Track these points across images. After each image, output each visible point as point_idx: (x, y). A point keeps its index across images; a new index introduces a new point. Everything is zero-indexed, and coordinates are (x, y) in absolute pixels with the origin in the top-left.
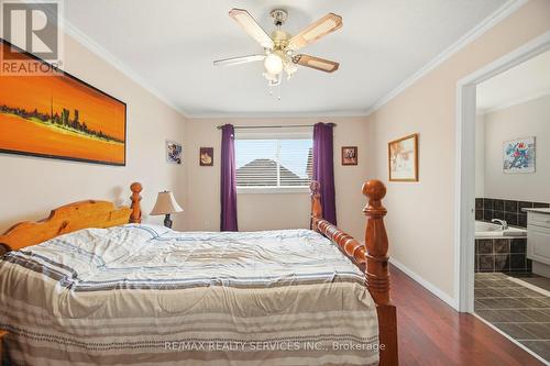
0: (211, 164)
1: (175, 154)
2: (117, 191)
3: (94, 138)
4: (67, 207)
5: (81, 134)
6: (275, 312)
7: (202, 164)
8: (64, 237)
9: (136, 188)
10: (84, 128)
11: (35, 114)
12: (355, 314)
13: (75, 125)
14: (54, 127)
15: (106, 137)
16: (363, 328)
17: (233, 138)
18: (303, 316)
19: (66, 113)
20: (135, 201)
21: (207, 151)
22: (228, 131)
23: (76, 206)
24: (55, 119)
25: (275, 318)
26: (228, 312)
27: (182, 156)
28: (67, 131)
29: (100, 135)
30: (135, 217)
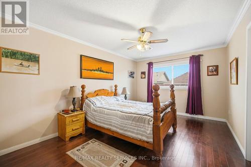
0: (145, 78)
1: (132, 75)
2: (111, 87)
3: (105, 73)
4: (98, 90)
5: (102, 73)
6: (127, 120)
7: (141, 78)
8: (97, 97)
9: (116, 86)
10: (103, 71)
11: (93, 70)
12: (147, 125)
13: (101, 71)
14: (96, 72)
15: (108, 73)
16: (148, 130)
17: (152, 67)
18: (133, 122)
19: (99, 68)
20: (116, 90)
21: (143, 73)
22: (150, 65)
23: (100, 90)
24: (96, 70)
25: (127, 121)
26: (117, 117)
27: (135, 75)
28: (99, 72)
29: (107, 72)
30: (116, 94)
